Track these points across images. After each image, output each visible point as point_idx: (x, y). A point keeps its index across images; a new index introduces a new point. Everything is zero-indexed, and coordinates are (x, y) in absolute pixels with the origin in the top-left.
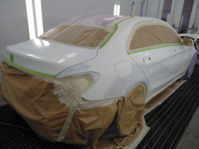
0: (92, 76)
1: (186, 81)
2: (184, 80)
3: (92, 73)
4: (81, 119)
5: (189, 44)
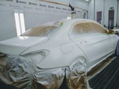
0: (44, 53)
1: (116, 57)
2: (115, 57)
3: (44, 51)
4: (38, 82)
5: (113, 33)
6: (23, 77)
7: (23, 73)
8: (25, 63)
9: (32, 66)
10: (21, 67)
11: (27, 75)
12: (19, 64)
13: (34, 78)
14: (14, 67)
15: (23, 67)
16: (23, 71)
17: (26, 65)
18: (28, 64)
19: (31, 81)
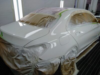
4: (39, 70)
6: (26, 65)
7: (27, 62)
8: (28, 54)
9: (35, 57)
10: (25, 56)
11: (30, 64)
12: (23, 54)
13: (36, 67)
14: (18, 56)
15: (27, 57)
16: (27, 60)
17: (29, 55)
18: (31, 55)
19: (33, 69)
